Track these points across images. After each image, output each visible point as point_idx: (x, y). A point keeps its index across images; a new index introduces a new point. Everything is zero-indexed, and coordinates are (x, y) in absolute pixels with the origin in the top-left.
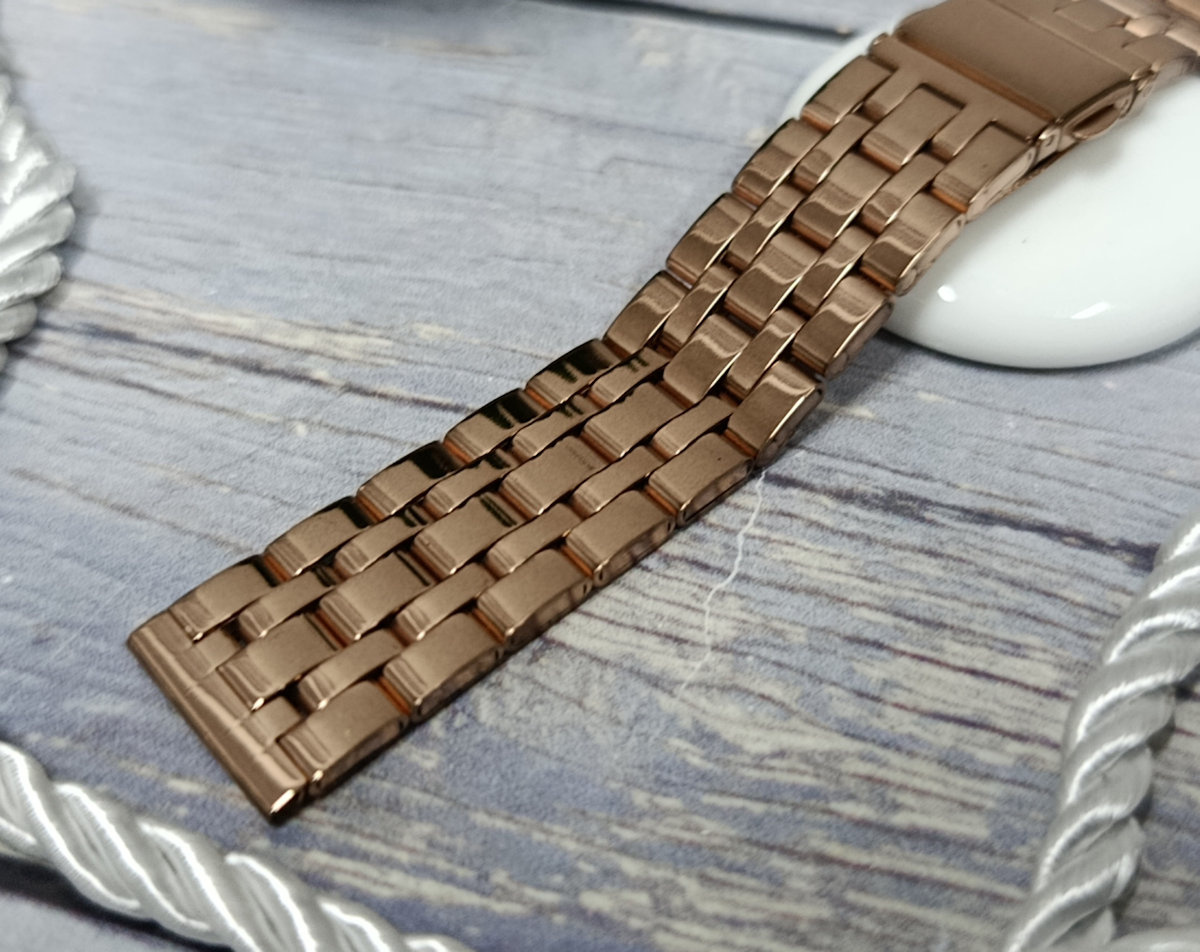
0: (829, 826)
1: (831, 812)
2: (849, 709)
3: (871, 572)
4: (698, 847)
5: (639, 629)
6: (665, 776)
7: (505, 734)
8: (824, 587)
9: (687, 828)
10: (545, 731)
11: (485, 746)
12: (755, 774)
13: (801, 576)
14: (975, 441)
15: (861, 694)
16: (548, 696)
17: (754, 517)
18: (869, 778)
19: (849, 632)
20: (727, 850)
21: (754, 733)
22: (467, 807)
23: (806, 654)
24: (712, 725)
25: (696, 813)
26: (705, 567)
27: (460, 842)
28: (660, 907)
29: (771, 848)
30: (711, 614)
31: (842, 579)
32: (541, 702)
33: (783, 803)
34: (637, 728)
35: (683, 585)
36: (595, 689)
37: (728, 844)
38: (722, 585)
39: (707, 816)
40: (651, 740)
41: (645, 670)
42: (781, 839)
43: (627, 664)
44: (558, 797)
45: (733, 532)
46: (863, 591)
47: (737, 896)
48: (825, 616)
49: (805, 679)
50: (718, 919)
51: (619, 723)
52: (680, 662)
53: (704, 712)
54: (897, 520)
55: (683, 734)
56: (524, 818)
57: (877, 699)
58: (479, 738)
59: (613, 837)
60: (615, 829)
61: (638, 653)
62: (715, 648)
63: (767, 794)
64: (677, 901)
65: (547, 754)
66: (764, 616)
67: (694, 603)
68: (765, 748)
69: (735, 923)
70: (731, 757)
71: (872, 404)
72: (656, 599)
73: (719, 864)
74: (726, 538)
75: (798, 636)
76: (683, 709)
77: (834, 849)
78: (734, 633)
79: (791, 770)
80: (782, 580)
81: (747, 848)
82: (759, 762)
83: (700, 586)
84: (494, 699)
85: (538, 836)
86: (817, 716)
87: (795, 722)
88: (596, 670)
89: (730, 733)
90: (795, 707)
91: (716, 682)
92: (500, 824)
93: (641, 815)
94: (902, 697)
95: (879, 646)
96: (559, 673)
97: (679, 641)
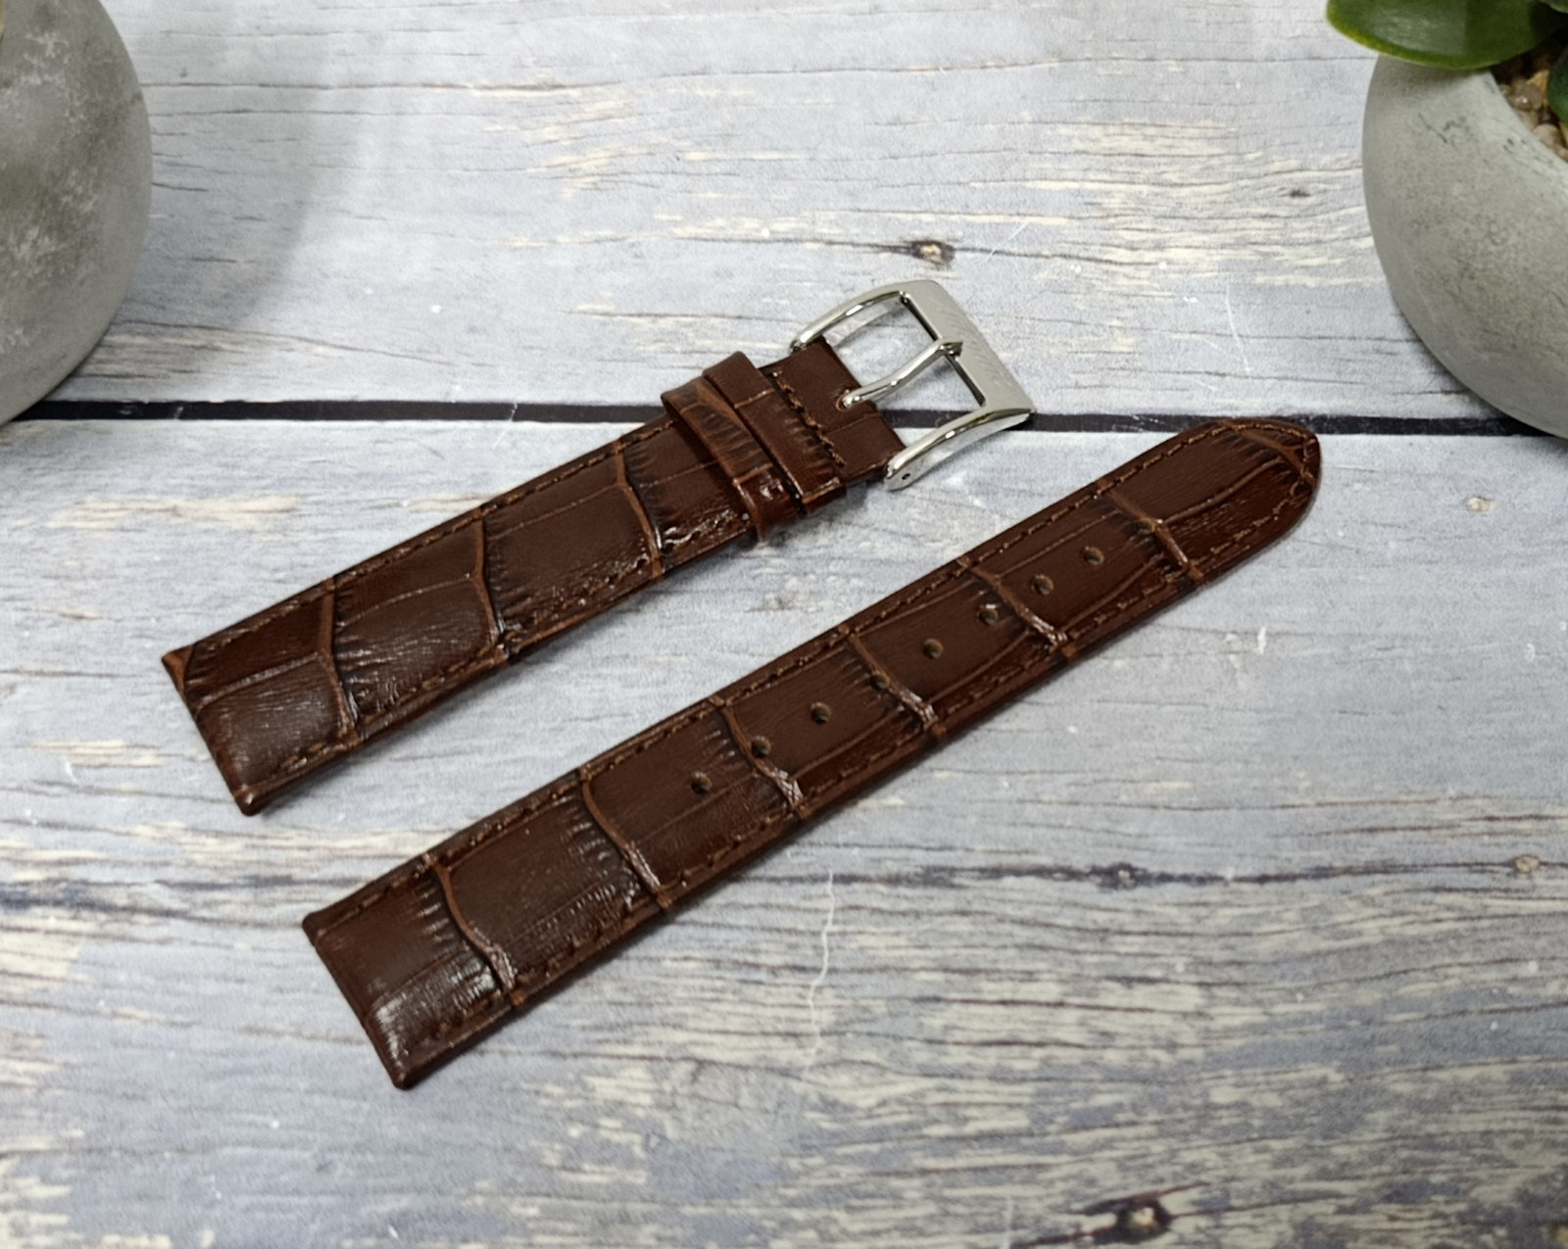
0: (923, 1148)
1: (922, 1137)
2: (923, 1056)
3: (923, 940)
4: (839, 1188)
5: (765, 1034)
6: (807, 1142)
7: (689, 1144)
8: (892, 962)
9: (831, 1176)
10: (716, 1133)
11: (677, 1156)
12: (867, 1123)
13: (874, 957)
14: (980, 806)
15: (930, 1042)
16: (712, 1105)
17: (830, 916)
18: (945, 1105)
19: (914, 993)
20: (858, 1183)
21: (862, 1092)
22: (676, 1205)
23: (888, 1020)
24: (833, 1094)
25: (835, 1163)
26: (802, 969)
27: (678, 1232)
28: (826, 1237)
29: (888, 1174)
30: (816, 1007)
31: (902, 953)
32: (708, 1111)
33: (891, 1139)
34: (781, 1112)
35: (791, 989)
36: (744, 1090)
37: (860, 1179)
38: (817, 981)
39: (843, 1164)
40: (793, 1119)
41: (777, 1065)
42: (895, 1165)
43: (762, 1064)
44: (738, 1180)
45: (816, 934)
46: (919, 958)
47: (875, 1214)
48: (895, 986)
49: (890, 1041)
50: (864, 1234)
51: (767, 1111)
52: (799, 1053)
53: (826, 1086)
54: (933, 892)
55: (814, 1108)
56: (718, 1201)
57: (941, 1042)
58: (670, 1151)
59: (782, 1197)
60: (782, 1191)
61: (768, 1054)
62: (823, 1034)
63: (879, 1135)
64: (834, 1230)
65: (722, 1150)
66: (854, 999)
67: (801, 1002)
68: (871, 1102)
69: (876, 1233)
70: (850, 1115)
71: (901, 792)
72: (773, 1006)
73: (857, 1196)
74: (814, 941)
75: (880, 1008)
76: (810, 1087)
77: (931, 1163)
78: (833, 1018)
79: (893, 1113)
80: (861, 964)
81: (872, 1179)
82: (870, 1114)
83: (803, 986)
84: (674, 1118)
85: (731, 1211)
86: (903, 1067)
87: (890, 1076)
88: (741, 1076)
89: (845, 1097)
90: (886, 1064)
91: (830, 1060)
92: (702, 1210)
93: (797, 1175)
94: (958, 1036)
95: (937, 999)
96: (715, 1085)
97: (795, 1035)
